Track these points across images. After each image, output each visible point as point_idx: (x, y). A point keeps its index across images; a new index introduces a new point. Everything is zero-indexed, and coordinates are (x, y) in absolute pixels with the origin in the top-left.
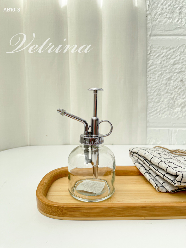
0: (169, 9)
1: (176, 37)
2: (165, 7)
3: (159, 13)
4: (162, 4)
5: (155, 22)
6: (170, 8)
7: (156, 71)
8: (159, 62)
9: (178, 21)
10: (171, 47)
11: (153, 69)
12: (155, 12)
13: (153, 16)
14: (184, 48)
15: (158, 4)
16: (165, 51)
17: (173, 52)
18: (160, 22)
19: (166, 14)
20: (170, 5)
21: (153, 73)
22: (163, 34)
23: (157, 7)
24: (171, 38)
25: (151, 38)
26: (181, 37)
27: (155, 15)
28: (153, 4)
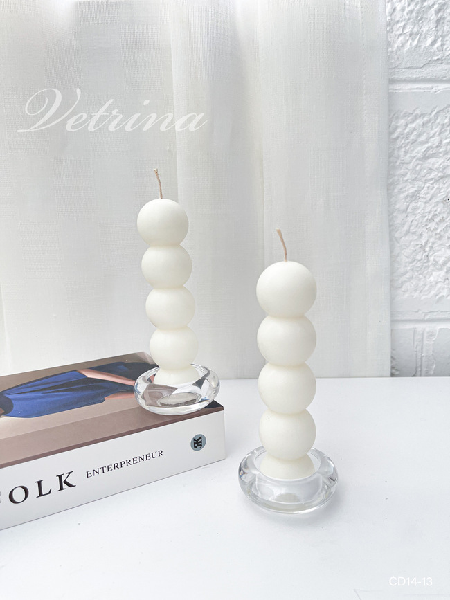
24: (417, 88)
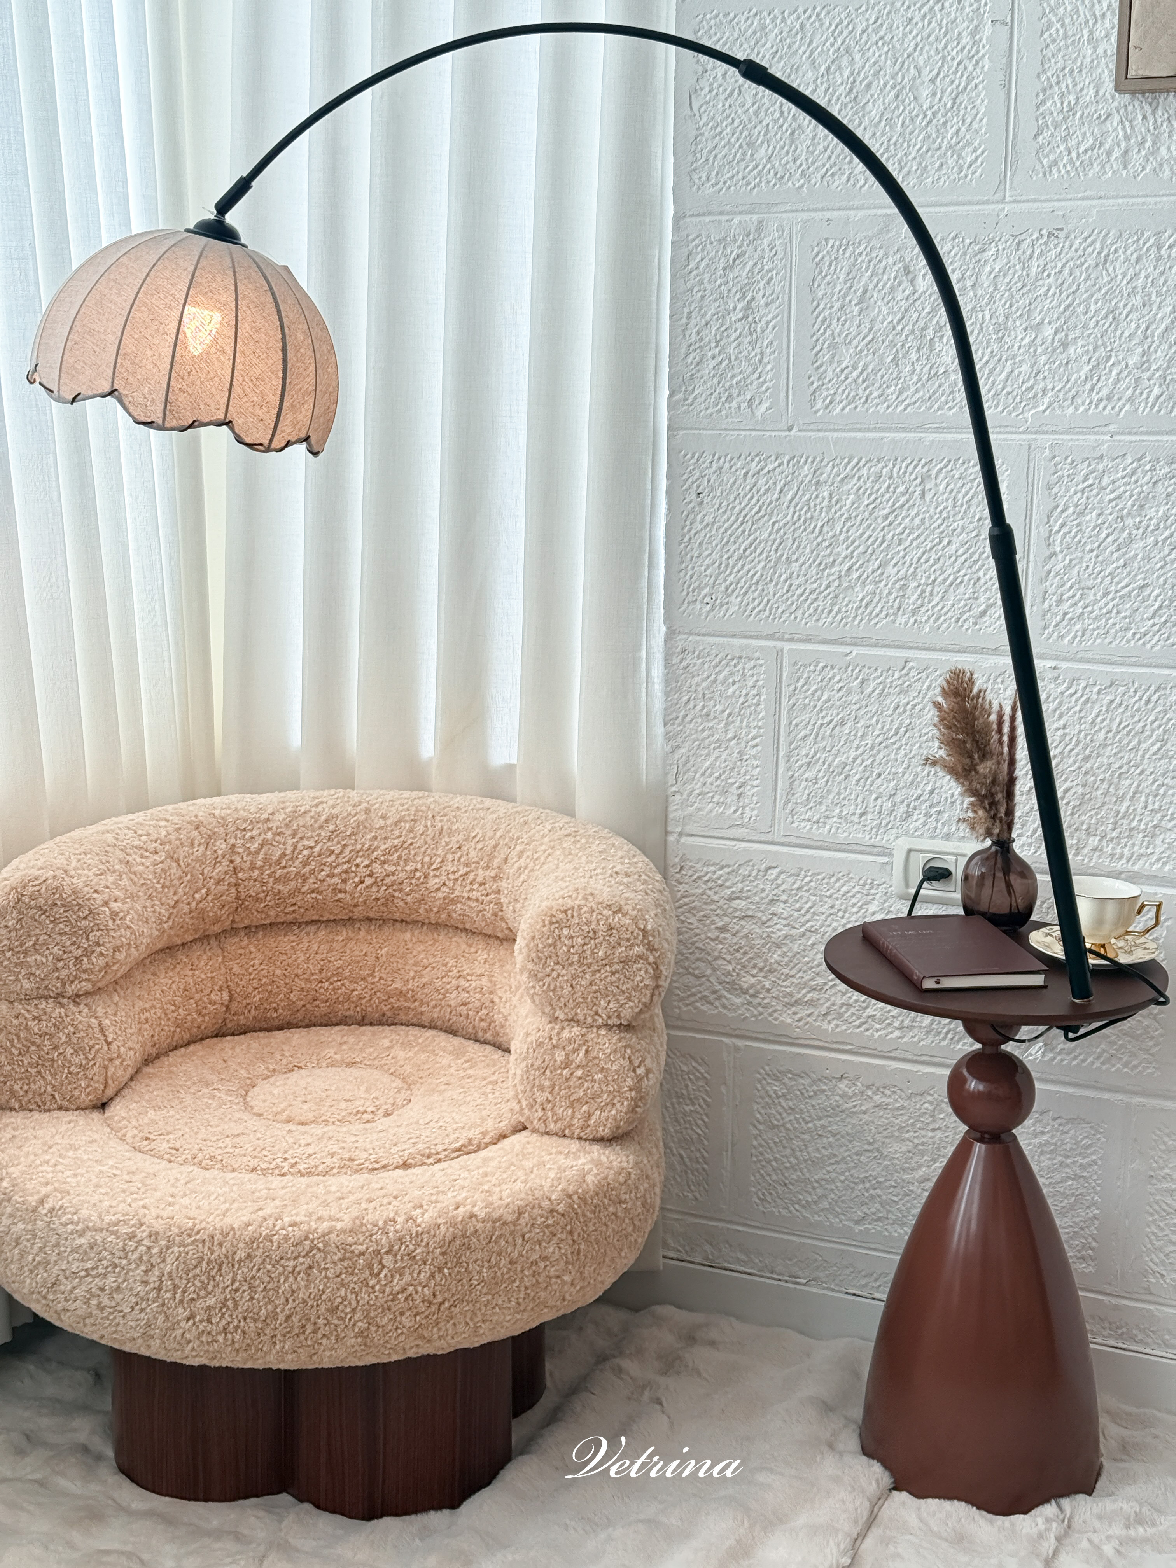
0: (718, 786)
1: (733, 843)
2: (709, 780)
3: (697, 792)
4: (703, 774)
5: (691, 810)
6: (718, 782)
7: (694, 908)
8: (700, 891)
9: (735, 811)
10: (723, 863)
11: (686, 904)
12: (689, 787)
13: (685, 796)
14: (749, 868)
15: (696, 773)
16: (712, 868)
17: (728, 873)
18: (699, 809)
19: (711, 795)
20: (717, 779)
21: (689, 912)
22: (706, 834)
23: (693, 779)
25: (683, 840)
26: (744, 845)
27: (690, 795)
28: (685, 773)
